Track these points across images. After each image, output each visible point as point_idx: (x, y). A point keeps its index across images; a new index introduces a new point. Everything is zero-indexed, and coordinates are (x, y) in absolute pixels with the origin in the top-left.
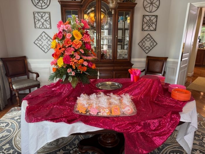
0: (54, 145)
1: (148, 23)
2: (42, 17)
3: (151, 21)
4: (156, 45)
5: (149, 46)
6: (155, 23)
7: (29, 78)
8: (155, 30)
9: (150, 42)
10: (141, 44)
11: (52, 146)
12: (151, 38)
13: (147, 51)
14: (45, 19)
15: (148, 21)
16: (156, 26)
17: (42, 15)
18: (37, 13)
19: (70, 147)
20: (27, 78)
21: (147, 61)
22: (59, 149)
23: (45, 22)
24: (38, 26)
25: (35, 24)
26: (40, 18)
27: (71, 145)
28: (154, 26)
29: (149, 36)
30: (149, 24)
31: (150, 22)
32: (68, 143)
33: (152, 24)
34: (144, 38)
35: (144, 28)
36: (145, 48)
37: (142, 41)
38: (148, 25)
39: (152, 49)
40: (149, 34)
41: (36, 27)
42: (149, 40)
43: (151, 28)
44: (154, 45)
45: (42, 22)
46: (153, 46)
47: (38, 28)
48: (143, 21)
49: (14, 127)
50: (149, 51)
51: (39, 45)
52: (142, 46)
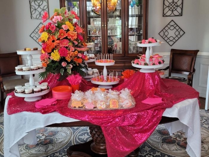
0: (42, 151)
1: (171, 6)
2: (39, 6)
3: (175, 3)
4: (184, 34)
5: (174, 36)
6: (181, 6)
7: (23, 78)
8: (181, 15)
9: (175, 30)
10: (162, 34)
11: (39, 153)
12: (176, 25)
13: (171, 43)
14: (42, 8)
15: (170, 4)
16: (182, 9)
17: (39, 4)
18: (33, 2)
19: (60, 154)
20: (21, 78)
21: (171, 56)
22: (47, 155)
23: (42, 11)
24: (34, 16)
25: (31, 14)
26: (37, 7)
27: (61, 152)
28: (179, 10)
29: (172, 23)
30: (173, 8)
31: (173, 5)
32: (58, 150)
33: (176, 8)
34: (167, 26)
35: (165, 13)
36: (168, 38)
37: (163, 29)
38: (171, 10)
39: (178, 40)
40: (172, 20)
41: (32, 18)
42: (173, 28)
43: (176, 13)
44: (181, 35)
45: (39, 12)
46: (179, 36)
47: (34, 18)
48: (164, 3)
49: (1, 132)
50: (175, 42)
51: (35, 39)
52: (164, 36)
